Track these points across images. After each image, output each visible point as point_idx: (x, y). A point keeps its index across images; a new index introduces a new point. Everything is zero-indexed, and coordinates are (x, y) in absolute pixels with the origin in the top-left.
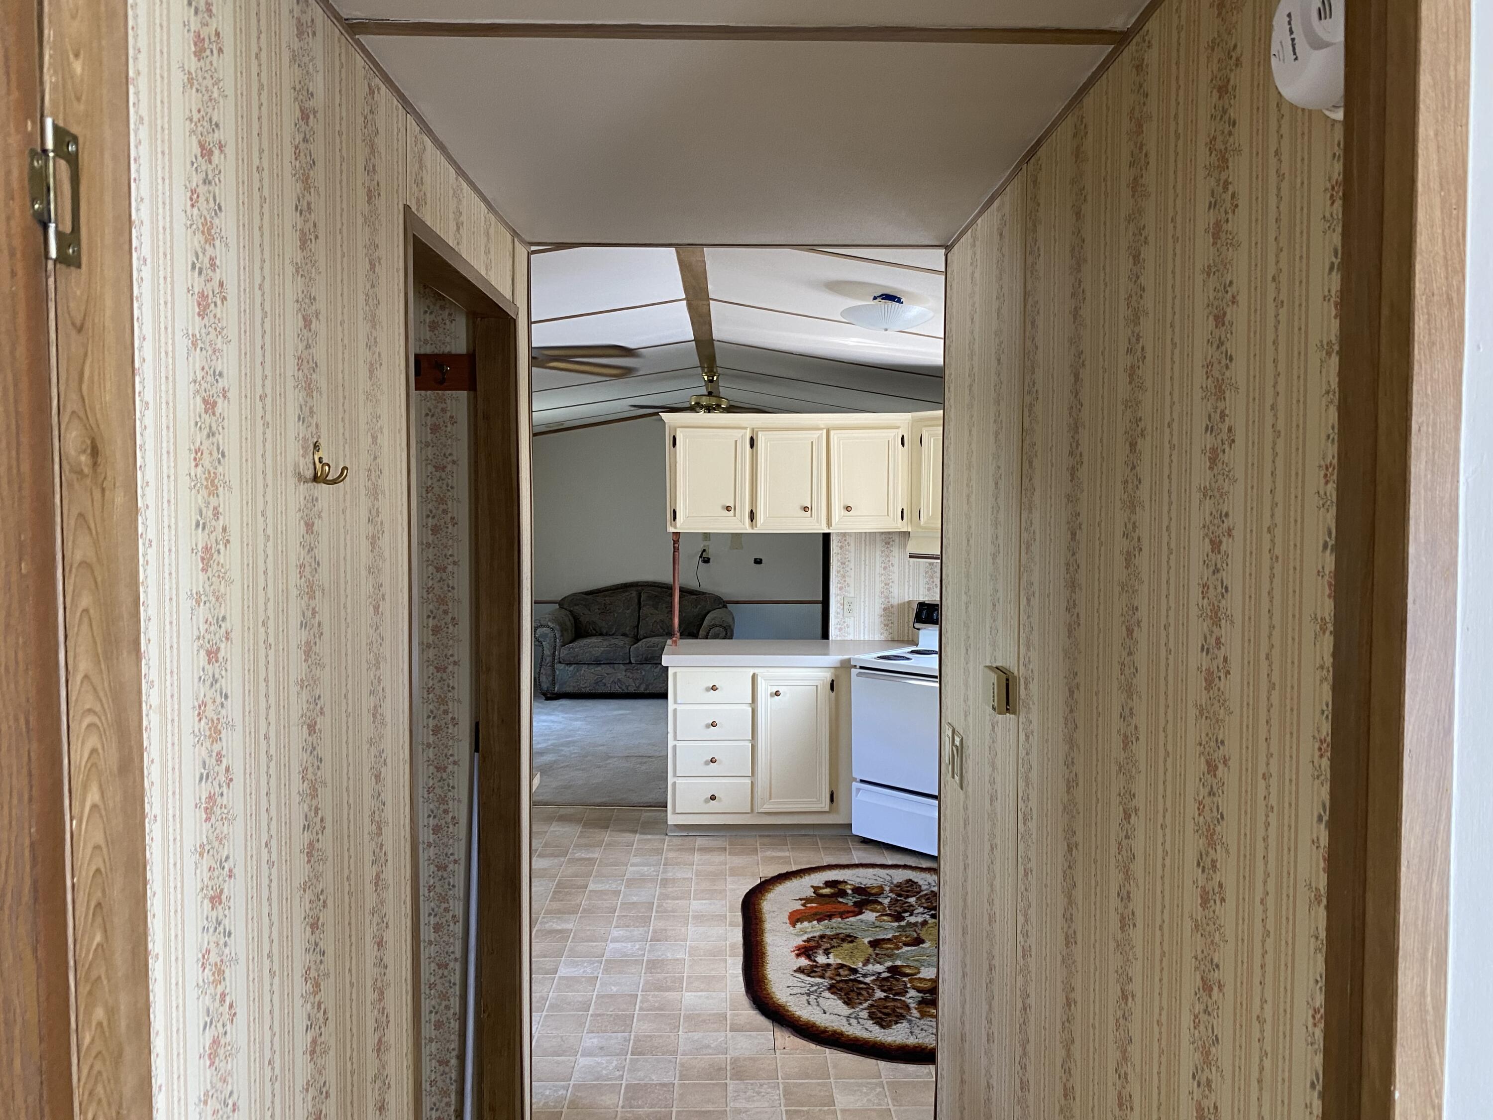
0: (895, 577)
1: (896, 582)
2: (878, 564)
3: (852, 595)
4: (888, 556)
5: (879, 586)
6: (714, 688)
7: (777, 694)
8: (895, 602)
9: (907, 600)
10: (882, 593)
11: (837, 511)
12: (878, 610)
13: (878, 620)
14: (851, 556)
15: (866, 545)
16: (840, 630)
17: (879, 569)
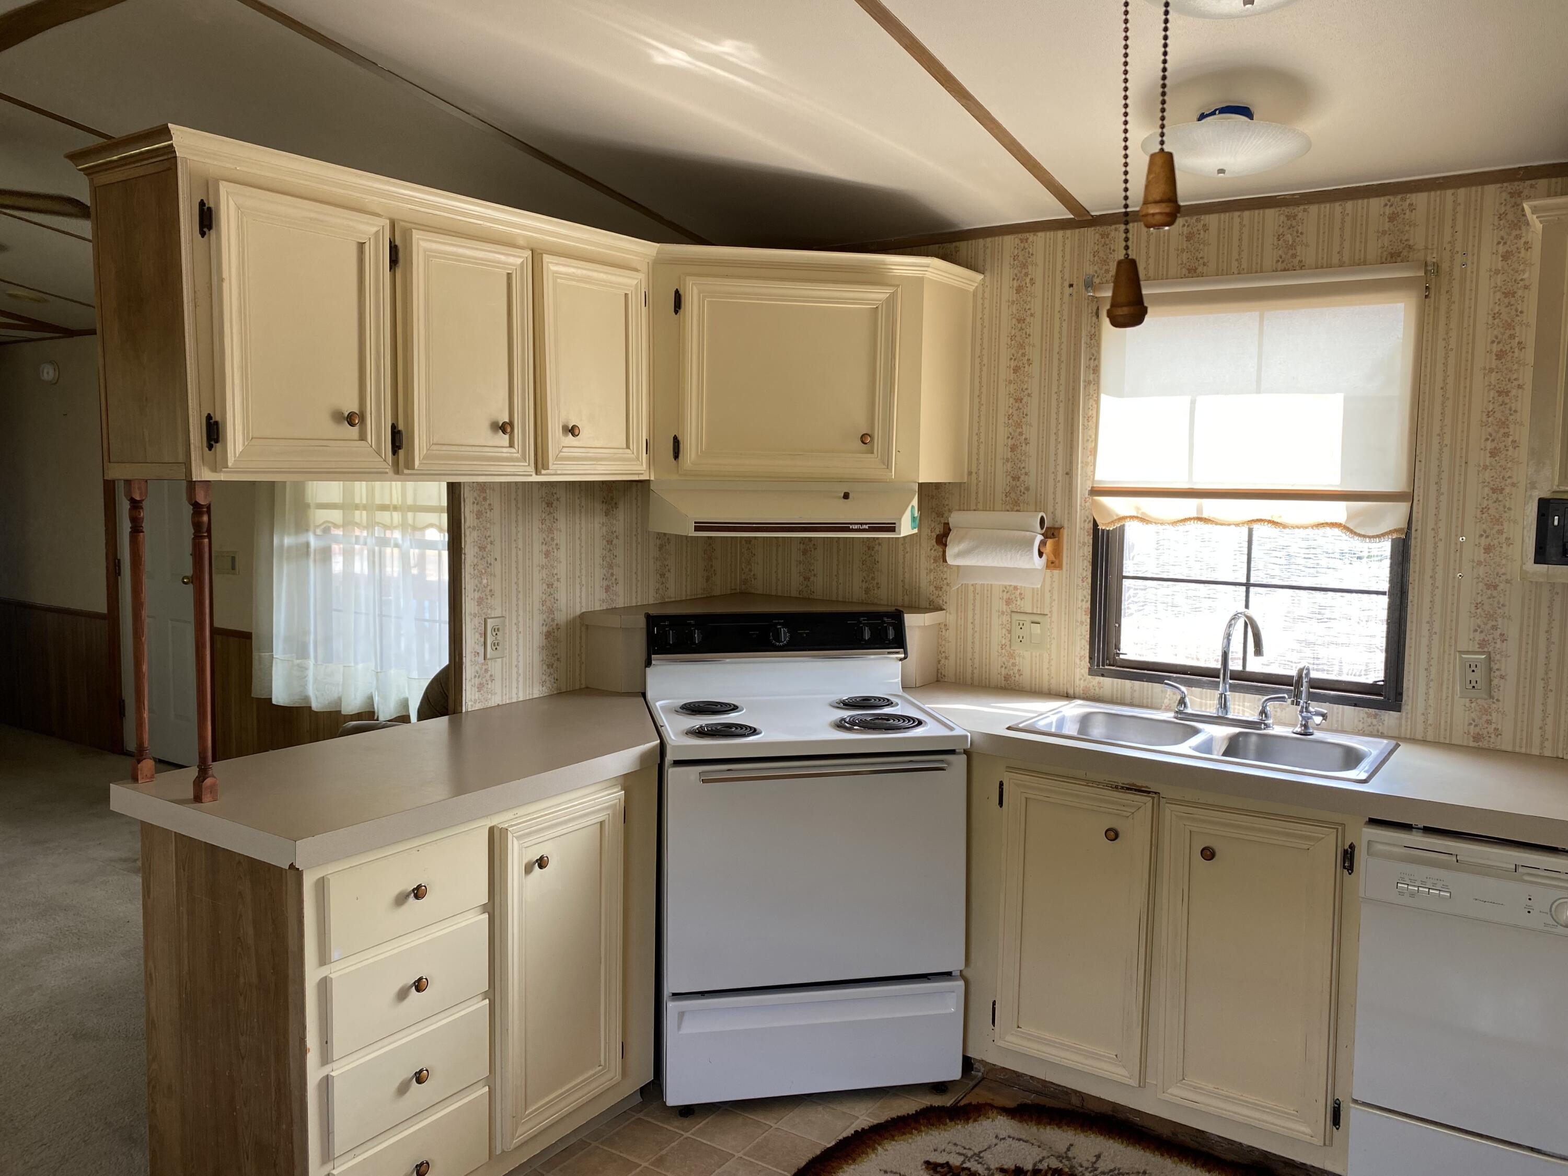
0: (562, 570)
1: (563, 580)
2: (537, 547)
3: (498, 613)
4: (550, 530)
5: (538, 591)
6: (418, 893)
7: (542, 863)
8: (562, 617)
9: (578, 613)
10: (543, 603)
11: (556, 438)
12: (538, 639)
13: (537, 658)
14: (495, 532)
15: (518, 508)
16: (480, 687)
17: (538, 558)
